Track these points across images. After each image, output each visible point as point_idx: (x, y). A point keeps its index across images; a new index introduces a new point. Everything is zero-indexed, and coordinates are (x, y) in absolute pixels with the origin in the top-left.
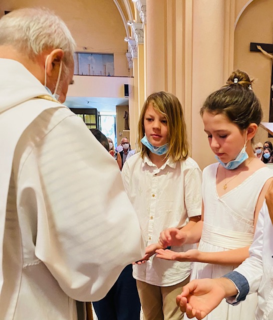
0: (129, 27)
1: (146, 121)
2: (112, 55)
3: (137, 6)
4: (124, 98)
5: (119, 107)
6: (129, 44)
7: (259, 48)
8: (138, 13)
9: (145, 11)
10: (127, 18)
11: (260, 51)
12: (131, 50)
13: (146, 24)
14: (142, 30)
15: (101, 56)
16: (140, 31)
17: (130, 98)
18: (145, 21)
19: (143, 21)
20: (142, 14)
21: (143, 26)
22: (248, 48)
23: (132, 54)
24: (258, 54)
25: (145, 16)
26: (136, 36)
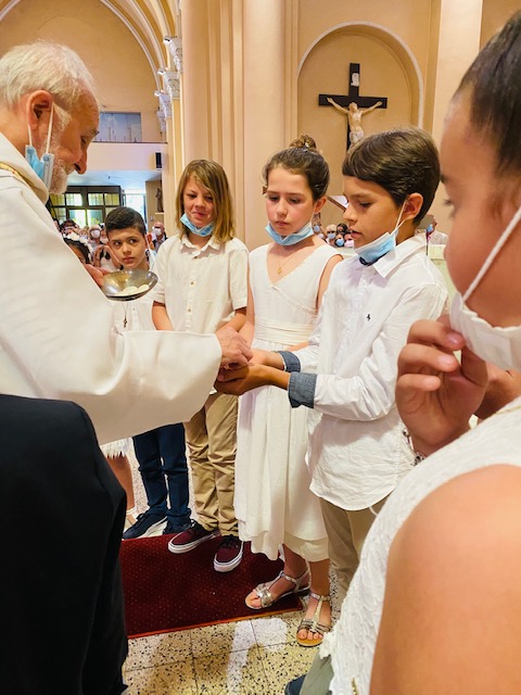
0: (161, 77)
1: (186, 197)
2: (139, 114)
3: (170, 49)
4: (156, 171)
5: (148, 183)
6: (161, 101)
7: (330, 100)
8: (172, 57)
9: (181, 56)
10: (158, 66)
11: (332, 105)
12: (164, 107)
13: (182, 73)
14: (177, 81)
15: (124, 116)
16: (175, 82)
17: (163, 171)
18: (182, 69)
19: (179, 68)
20: (176, 60)
21: (178, 76)
22: (317, 102)
23: (165, 112)
24: (329, 109)
25: (181, 62)
26: (170, 89)
